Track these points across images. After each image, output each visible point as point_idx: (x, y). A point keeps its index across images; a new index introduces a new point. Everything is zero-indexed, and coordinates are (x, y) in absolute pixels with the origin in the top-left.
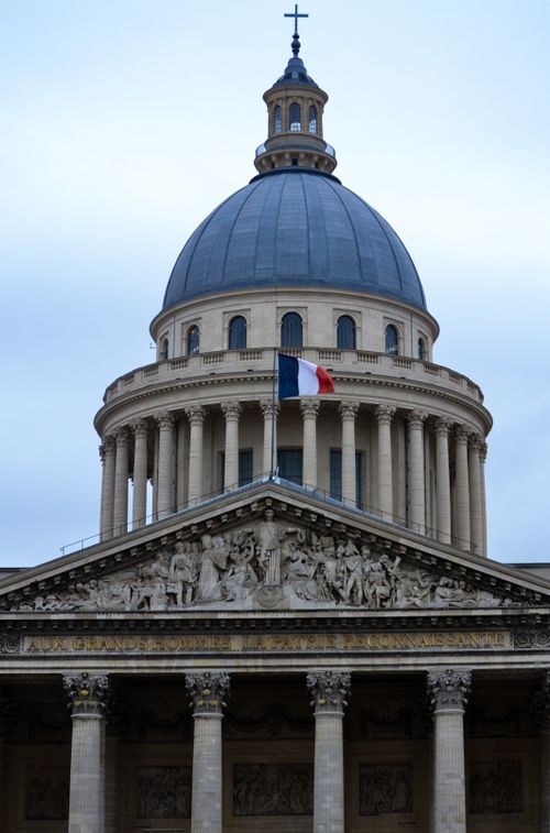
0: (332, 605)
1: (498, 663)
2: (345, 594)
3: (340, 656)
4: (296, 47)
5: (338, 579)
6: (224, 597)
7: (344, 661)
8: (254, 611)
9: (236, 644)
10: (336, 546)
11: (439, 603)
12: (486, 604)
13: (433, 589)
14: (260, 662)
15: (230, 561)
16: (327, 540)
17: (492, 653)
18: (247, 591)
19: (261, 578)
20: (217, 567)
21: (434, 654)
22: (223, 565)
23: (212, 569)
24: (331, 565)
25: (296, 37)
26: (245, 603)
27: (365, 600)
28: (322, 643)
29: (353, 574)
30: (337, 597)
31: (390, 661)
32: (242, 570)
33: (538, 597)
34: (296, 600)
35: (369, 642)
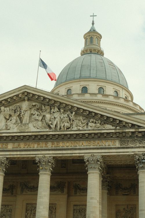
0: (48, 130)
1: (113, 152)
2: (53, 126)
3: (49, 150)
4: (93, 24)
5: (50, 121)
6: (7, 129)
7: (51, 152)
9: (10, 146)
10: (51, 109)
11: (89, 128)
12: (109, 128)
13: (87, 124)
14: (18, 153)
15: (10, 116)
16: (47, 107)
17: (111, 148)
18: (15, 126)
19: (21, 122)
20: (5, 118)
21: (87, 149)
22: (8, 117)
23: (4, 119)
24: (48, 116)
25: (93, 21)
27: (60, 128)
28: (43, 145)
29: (57, 119)
30: (50, 128)
31: (69, 152)
32: (14, 118)
33: (130, 125)
34: (33, 128)
35: (61, 145)
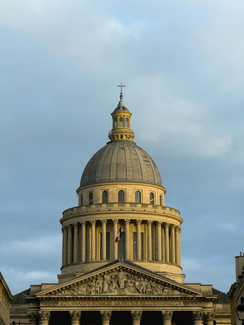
0: (137, 294)
1: (180, 309)
2: (141, 291)
3: (139, 307)
4: (121, 97)
5: (138, 287)
6: (110, 292)
7: (140, 308)
8: (118, 295)
9: (113, 303)
10: (138, 278)
11: (165, 293)
12: (177, 293)
13: (163, 290)
14: (119, 308)
15: (111, 282)
16: (136, 277)
17: (178, 307)
18: (115, 290)
19: (119, 286)
20: (108, 284)
21: (163, 307)
22: (109, 283)
23: (107, 284)
24: (137, 283)
25: (121, 93)
26: (115, 293)
27: (146, 292)
28: (134, 303)
29: (143, 286)
30: (139, 292)
31: (152, 308)
32: (115, 284)
33: (190, 293)
34: (128, 293)
35: (147, 303)
